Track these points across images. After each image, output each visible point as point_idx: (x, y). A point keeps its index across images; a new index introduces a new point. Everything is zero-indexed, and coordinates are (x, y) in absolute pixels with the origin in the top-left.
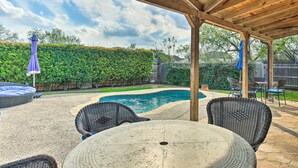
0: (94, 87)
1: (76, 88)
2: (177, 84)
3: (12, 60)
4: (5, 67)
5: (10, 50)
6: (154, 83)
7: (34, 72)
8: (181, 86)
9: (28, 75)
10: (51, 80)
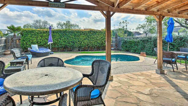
0: (79, 50)
1: (71, 51)
2: (128, 51)
3: (45, 37)
4: (43, 40)
5: (44, 33)
6: (113, 50)
7: (50, 43)
8: (130, 52)
9: (49, 44)
10: (60, 46)
